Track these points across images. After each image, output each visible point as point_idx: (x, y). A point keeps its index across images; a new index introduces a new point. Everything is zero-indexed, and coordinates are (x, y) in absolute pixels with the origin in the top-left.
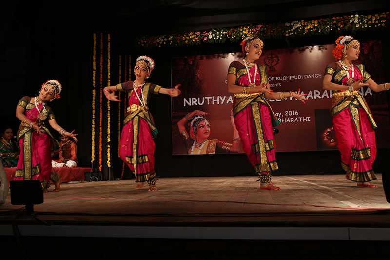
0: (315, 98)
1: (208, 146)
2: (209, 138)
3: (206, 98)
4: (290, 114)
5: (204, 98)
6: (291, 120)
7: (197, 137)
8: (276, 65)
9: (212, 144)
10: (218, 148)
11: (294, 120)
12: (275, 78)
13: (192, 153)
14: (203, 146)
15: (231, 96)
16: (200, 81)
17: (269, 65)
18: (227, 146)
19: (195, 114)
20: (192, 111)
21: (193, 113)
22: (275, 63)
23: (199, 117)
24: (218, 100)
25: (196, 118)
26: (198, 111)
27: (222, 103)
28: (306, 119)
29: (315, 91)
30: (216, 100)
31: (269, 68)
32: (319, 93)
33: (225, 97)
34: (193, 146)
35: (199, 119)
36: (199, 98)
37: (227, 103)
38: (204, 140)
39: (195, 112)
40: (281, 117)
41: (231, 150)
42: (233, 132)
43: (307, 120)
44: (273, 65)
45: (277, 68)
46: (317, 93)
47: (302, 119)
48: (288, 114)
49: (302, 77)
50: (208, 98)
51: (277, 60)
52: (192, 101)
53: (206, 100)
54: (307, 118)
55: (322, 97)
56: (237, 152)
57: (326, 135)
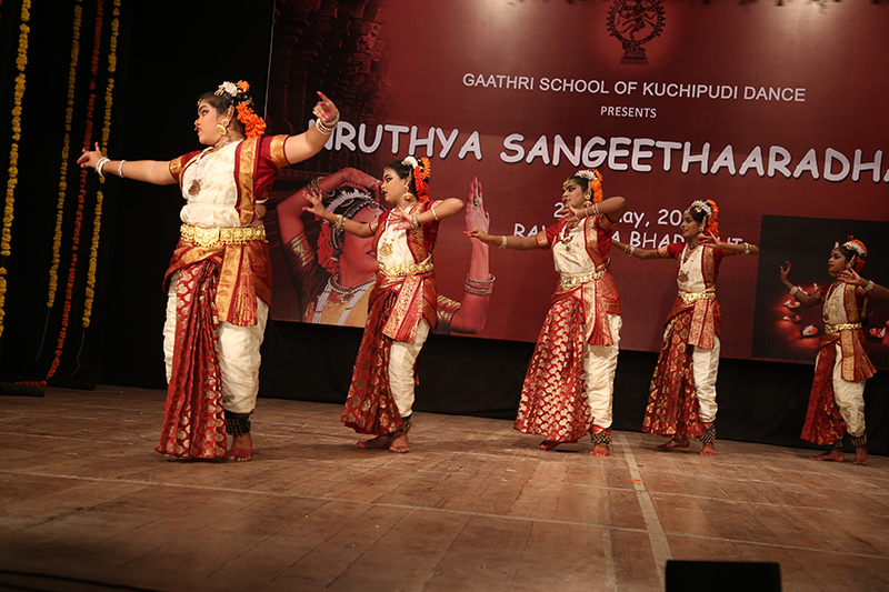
0: (771, 173)
3: (388, 128)
4: (676, 220)
5: (380, 127)
7: (343, 265)
8: (649, 38)
12: (640, 88)
14: (357, 296)
15: (475, 135)
16: (374, 66)
17: (626, 36)
19: (344, 180)
20: (335, 171)
21: (335, 179)
22: (648, 30)
23: (356, 194)
24: (429, 142)
25: (345, 196)
26: (355, 172)
27: (443, 155)
29: (774, 150)
30: (421, 142)
31: (625, 47)
32: (787, 160)
33: (455, 132)
34: (324, 296)
35: (356, 199)
36: (363, 127)
37: (461, 155)
38: (362, 275)
39: (344, 174)
40: (641, 229)
42: (470, 259)
44: (639, 36)
45: (654, 50)
46: (779, 157)
48: (667, 219)
49: (734, 92)
50: (396, 130)
51: (655, 21)
52: (340, 132)
53: (387, 135)
55: (797, 174)
56: (473, 332)
57: (790, 309)
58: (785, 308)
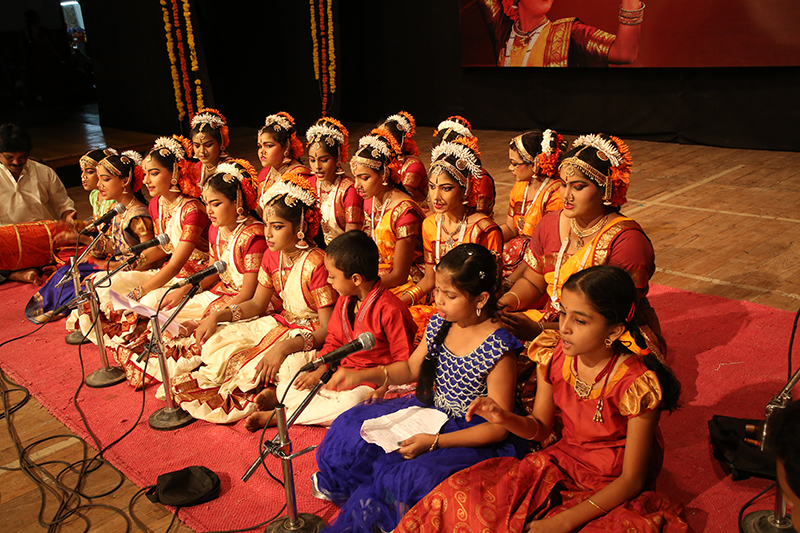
1: (549, 42)
2: (552, 15)
9: (559, 34)
10: (576, 47)
13: (508, 63)
14: (534, 39)
18: (600, 42)
34: (511, 41)
38: (536, 19)
41: (614, 54)
56: (627, 63)
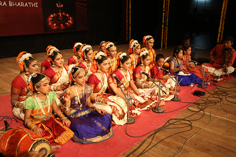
6: (22, 5)
11: (24, 5)
28: (34, 5)
43: (36, 6)
47: (31, 4)
54: (36, 4)
57: (50, 20)
58: (49, 20)
